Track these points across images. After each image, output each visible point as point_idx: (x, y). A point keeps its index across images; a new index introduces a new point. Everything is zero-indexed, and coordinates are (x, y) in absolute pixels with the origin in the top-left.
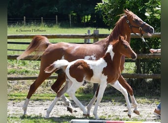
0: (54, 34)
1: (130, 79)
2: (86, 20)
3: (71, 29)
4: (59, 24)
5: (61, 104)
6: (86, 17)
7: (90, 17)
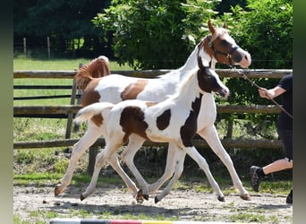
0: (21, 71)
1: (151, 149)
2: (76, 47)
3: (51, 62)
4: (29, 53)
5: (33, 192)
6: (76, 41)
7: (82, 41)
